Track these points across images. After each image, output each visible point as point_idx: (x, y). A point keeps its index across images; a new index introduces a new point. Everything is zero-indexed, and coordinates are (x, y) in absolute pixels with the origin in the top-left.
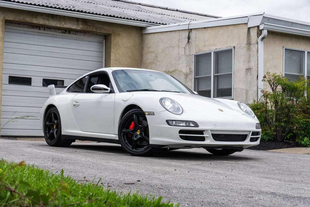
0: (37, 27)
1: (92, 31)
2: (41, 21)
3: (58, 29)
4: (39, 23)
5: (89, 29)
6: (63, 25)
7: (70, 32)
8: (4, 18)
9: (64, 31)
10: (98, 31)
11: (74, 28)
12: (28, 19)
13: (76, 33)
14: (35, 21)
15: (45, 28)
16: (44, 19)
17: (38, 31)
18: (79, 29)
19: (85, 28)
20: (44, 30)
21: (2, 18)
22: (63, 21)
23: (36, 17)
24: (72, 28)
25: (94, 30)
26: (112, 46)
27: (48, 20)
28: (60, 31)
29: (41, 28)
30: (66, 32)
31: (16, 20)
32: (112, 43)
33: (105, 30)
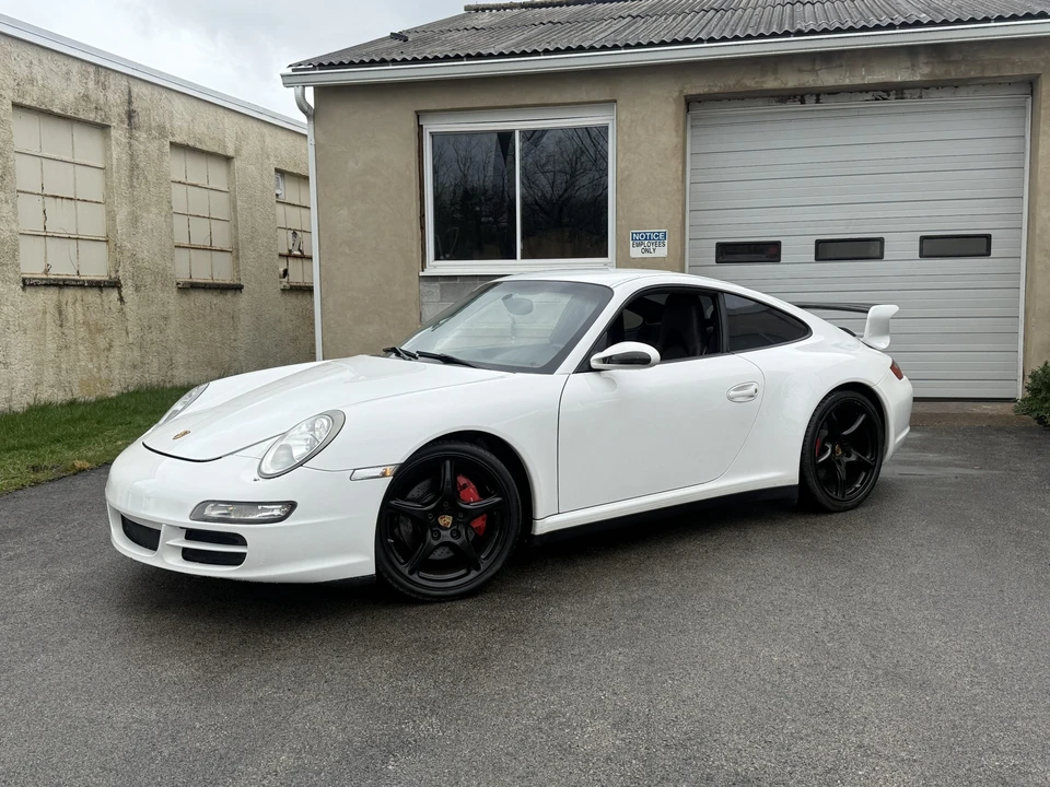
0: (795, 97)
1: (968, 76)
2: (792, 81)
3: (861, 92)
4: (783, 86)
5: (953, 75)
6: (863, 79)
7: (902, 93)
8: (681, 92)
9: (881, 93)
10: (989, 73)
11: (899, 79)
12: (751, 82)
13: (924, 92)
14: (771, 83)
15: (818, 96)
16: (800, 71)
17: (797, 106)
18: (918, 78)
19: (940, 72)
20: (818, 101)
21: (676, 94)
22: (863, 66)
23: (775, 72)
24: (895, 80)
25: (973, 74)
27: (813, 71)
28: (869, 96)
29: (806, 98)
30: (889, 95)
31: (716, 90)
33: (1018, 66)
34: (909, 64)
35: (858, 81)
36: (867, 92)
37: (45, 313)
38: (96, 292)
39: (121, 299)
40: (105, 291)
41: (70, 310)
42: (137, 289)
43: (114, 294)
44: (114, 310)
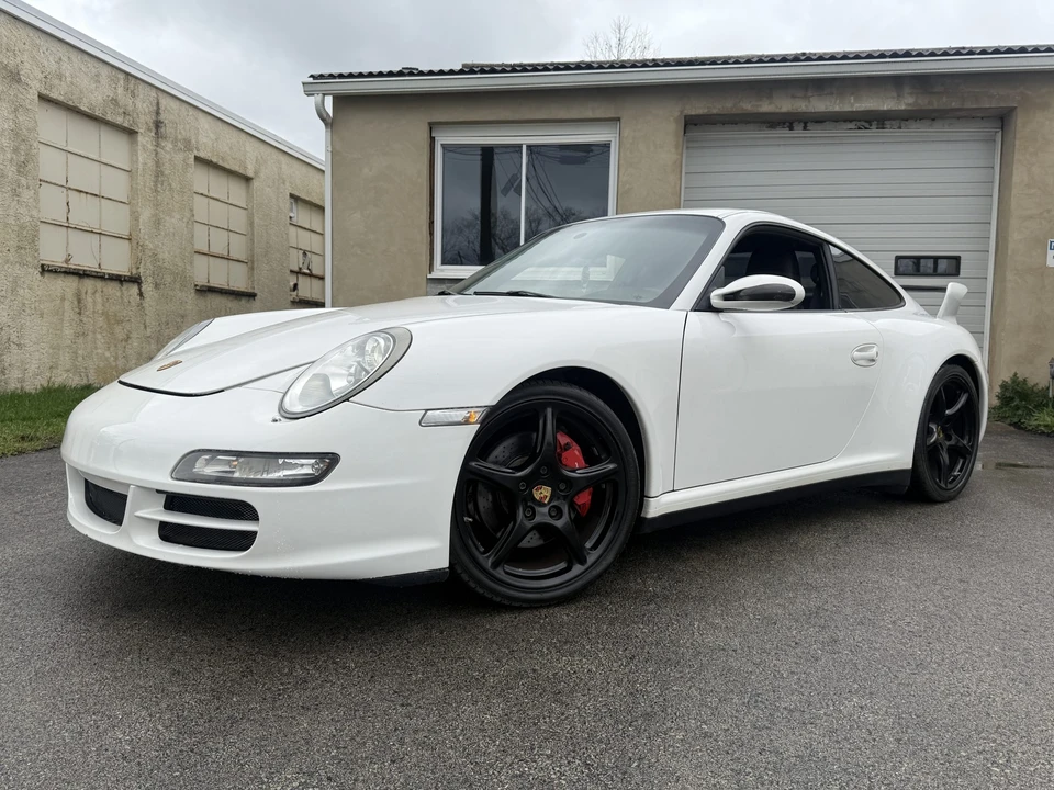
0: (784, 124)
1: (948, 107)
2: (784, 105)
3: (845, 121)
4: (778, 110)
5: (937, 105)
6: (852, 105)
7: (883, 124)
8: (682, 112)
9: (864, 123)
10: (968, 105)
11: (885, 108)
12: (748, 106)
13: (903, 122)
14: (766, 107)
15: (805, 124)
16: (793, 97)
17: (785, 132)
18: (903, 107)
19: (924, 102)
20: (805, 128)
21: (677, 114)
22: (852, 94)
23: (770, 96)
24: (881, 108)
25: (954, 105)
26: (1017, 142)
27: (805, 97)
28: (852, 125)
29: (794, 125)
30: (871, 124)
31: (715, 111)
32: (1018, 136)
33: (993, 99)
34: (895, 94)
35: (847, 108)
36: (851, 121)
37: (63, 299)
38: (116, 285)
39: (141, 294)
40: (126, 286)
41: (90, 300)
42: (157, 286)
43: (134, 289)
44: (133, 304)
